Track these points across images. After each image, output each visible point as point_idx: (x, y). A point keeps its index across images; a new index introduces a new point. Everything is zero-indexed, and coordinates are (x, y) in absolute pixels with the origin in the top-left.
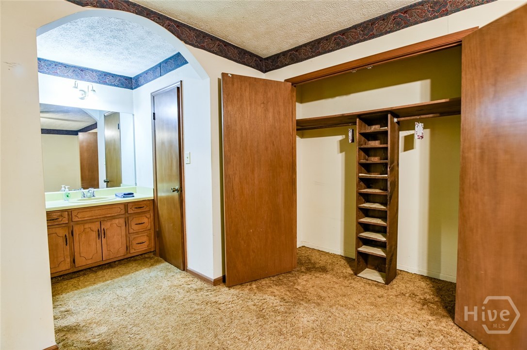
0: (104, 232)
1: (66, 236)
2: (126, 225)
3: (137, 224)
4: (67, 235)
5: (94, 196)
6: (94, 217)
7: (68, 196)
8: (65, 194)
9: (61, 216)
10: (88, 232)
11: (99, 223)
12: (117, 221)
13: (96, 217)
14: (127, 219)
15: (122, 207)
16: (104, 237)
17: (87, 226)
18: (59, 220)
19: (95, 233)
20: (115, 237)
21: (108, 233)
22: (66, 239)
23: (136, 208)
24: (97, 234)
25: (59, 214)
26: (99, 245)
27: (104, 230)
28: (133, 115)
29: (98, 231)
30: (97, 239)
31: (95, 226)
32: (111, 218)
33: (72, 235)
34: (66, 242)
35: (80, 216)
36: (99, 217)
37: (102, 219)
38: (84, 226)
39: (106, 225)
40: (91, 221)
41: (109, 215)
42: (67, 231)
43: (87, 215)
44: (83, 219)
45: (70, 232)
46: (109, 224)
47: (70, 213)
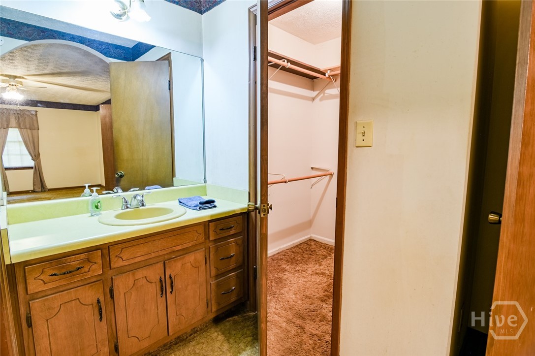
0: (172, 283)
1: (98, 301)
2: (206, 263)
3: (223, 259)
4: (102, 299)
5: (143, 205)
6: (153, 255)
7: (97, 207)
8: (93, 202)
9: (89, 260)
10: (142, 285)
11: (161, 264)
12: (193, 258)
13: (157, 254)
14: (207, 250)
15: (201, 230)
16: (171, 292)
17: (140, 274)
18: (83, 270)
19: (154, 285)
20: (189, 287)
21: (178, 284)
22: (100, 309)
23: (222, 229)
24: (158, 288)
25: (82, 256)
26: (162, 308)
27: (171, 277)
28: (203, 60)
29: (161, 281)
30: (159, 295)
31: (154, 273)
32: (181, 253)
33: (112, 297)
34: (101, 314)
35: (125, 255)
36: (161, 253)
37: (166, 257)
38: (134, 274)
39: (175, 269)
40: (147, 264)
41: (179, 248)
42: (101, 290)
43: (139, 254)
44: (132, 261)
45: (108, 291)
46: (179, 264)
47: (106, 251)
